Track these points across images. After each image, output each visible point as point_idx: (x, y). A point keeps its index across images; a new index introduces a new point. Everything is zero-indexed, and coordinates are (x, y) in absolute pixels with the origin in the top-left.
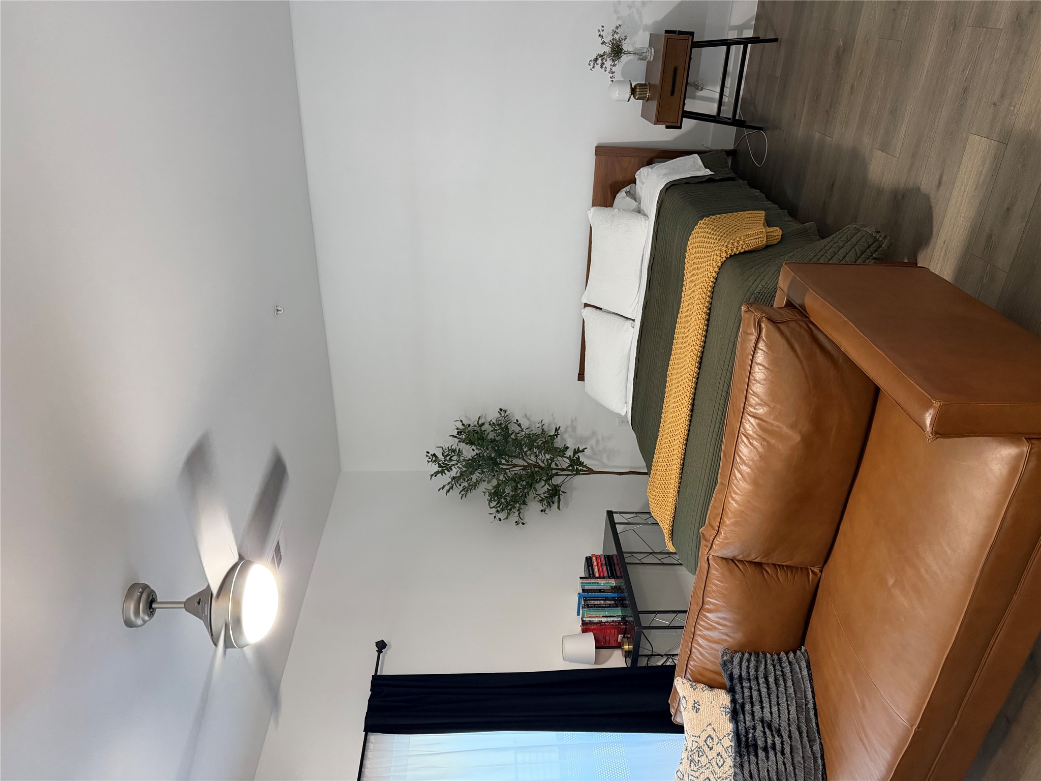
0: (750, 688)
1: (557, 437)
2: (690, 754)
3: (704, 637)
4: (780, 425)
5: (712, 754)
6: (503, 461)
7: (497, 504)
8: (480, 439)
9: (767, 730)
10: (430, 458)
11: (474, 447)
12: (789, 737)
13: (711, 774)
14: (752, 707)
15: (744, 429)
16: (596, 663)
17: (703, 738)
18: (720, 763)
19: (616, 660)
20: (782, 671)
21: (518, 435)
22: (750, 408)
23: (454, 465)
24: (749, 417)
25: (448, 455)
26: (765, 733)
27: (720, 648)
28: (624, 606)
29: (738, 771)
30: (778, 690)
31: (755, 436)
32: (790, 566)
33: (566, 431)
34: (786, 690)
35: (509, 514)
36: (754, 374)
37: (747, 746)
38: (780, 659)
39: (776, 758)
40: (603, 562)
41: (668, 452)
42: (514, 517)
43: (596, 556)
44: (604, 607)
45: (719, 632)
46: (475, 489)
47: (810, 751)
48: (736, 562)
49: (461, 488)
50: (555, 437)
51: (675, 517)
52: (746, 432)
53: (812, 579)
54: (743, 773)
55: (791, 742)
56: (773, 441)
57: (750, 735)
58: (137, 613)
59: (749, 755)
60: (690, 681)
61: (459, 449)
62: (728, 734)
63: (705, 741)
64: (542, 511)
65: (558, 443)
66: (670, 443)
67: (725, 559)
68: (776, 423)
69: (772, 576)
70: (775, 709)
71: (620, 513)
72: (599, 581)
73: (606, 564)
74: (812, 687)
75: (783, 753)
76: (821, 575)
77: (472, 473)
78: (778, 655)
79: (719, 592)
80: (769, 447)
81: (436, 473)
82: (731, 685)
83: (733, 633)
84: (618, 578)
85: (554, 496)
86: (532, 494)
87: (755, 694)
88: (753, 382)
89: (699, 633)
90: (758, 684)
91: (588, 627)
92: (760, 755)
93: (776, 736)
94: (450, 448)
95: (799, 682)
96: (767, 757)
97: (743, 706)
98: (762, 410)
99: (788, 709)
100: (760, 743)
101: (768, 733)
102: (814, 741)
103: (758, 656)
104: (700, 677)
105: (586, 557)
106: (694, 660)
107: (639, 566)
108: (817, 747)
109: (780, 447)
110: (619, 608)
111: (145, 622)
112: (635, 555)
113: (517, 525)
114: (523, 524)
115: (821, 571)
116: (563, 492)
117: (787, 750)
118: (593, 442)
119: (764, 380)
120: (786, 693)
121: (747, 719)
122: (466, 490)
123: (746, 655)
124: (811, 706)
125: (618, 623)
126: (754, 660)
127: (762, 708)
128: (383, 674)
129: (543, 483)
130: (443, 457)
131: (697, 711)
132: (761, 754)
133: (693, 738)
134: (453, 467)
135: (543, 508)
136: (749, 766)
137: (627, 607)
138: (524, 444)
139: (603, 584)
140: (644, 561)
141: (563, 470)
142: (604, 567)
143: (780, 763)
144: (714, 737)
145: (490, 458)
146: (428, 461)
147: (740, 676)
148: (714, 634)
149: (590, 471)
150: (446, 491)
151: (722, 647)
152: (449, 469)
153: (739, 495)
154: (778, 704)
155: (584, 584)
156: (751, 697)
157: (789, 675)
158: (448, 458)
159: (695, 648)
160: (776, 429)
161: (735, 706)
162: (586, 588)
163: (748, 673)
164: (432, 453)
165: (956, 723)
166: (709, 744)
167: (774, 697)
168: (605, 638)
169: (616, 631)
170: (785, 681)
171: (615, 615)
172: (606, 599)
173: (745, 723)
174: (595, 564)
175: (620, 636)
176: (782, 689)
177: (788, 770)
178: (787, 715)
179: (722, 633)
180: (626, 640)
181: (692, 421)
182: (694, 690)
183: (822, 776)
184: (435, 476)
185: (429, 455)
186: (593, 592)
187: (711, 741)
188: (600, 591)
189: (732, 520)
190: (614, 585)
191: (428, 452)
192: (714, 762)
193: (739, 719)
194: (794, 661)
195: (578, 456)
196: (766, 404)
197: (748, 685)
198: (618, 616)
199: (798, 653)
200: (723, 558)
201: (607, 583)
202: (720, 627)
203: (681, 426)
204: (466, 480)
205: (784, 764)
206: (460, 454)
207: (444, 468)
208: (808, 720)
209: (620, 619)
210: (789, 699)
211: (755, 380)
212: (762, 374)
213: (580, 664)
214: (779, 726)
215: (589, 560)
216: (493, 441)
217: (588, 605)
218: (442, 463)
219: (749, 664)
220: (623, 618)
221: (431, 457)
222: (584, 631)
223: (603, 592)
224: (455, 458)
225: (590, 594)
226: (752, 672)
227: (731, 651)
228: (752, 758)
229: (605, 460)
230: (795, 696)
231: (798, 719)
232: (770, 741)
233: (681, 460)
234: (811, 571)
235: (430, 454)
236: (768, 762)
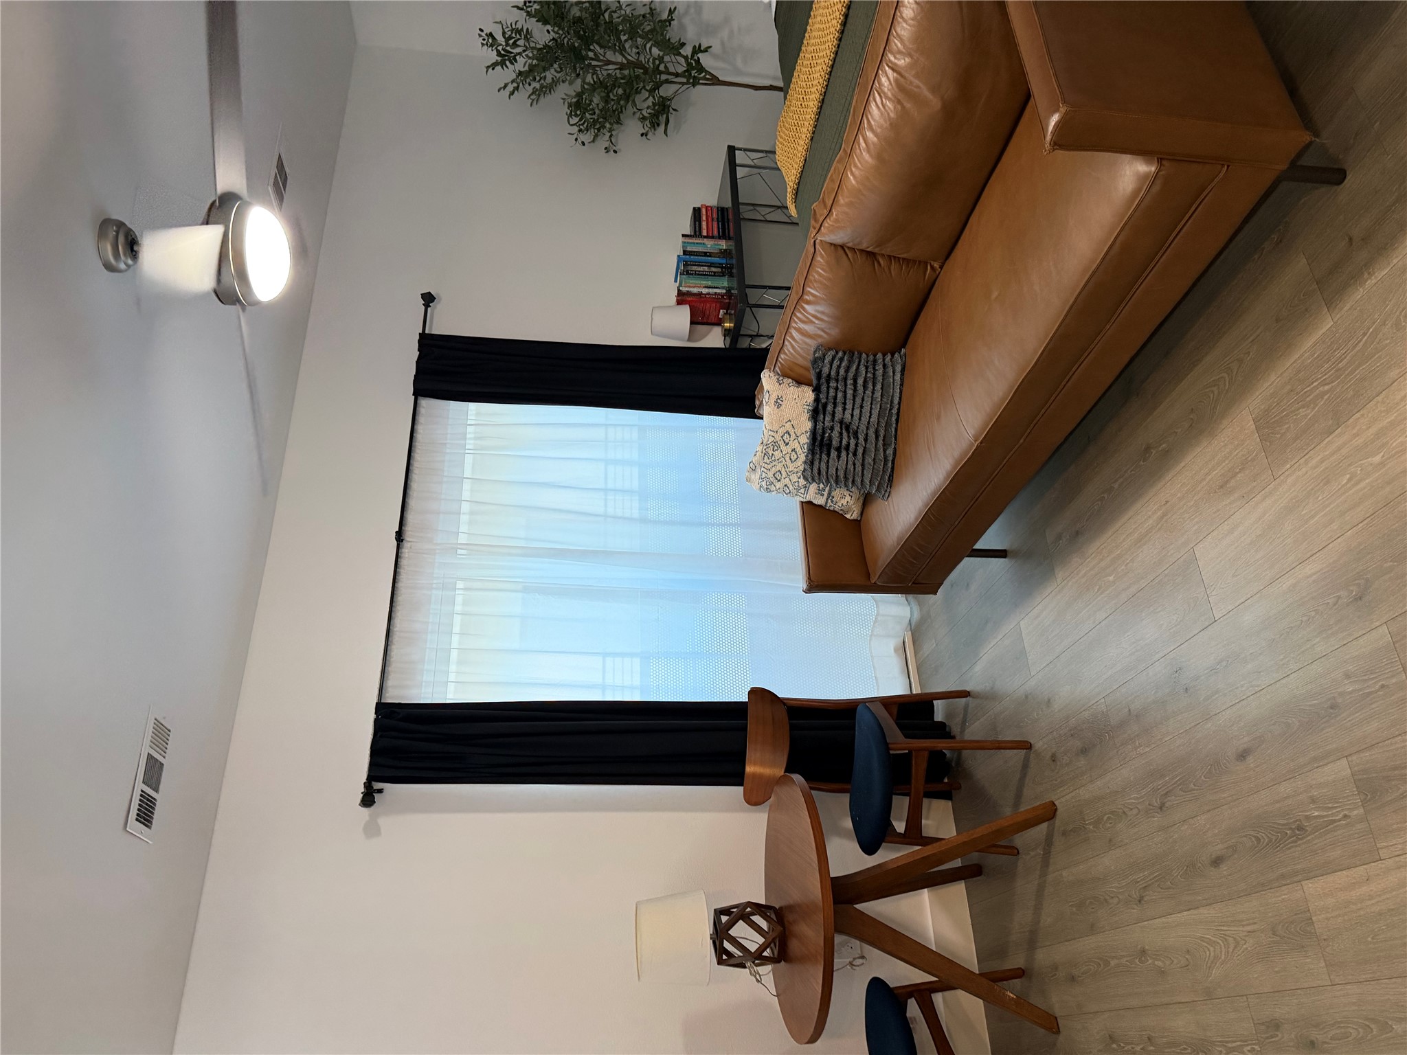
0: (837, 389)
1: (670, 24)
2: (765, 447)
3: (799, 330)
4: (921, 85)
5: (785, 449)
6: (591, 54)
7: (580, 120)
8: (557, 16)
9: (844, 431)
10: (484, 40)
11: (549, 27)
12: (864, 440)
13: (783, 468)
14: (834, 408)
15: (879, 84)
16: (689, 339)
17: (781, 432)
18: (793, 459)
19: (714, 339)
20: (874, 374)
21: (615, 15)
22: (889, 55)
23: (520, 54)
24: (887, 68)
25: (510, 38)
26: (841, 434)
27: (813, 344)
28: (731, 275)
29: (808, 467)
30: (864, 393)
31: (890, 94)
32: (908, 259)
33: (687, 12)
34: (873, 393)
35: (596, 136)
36: (902, 9)
37: (821, 445)
38: (875, 361)
39: (847, 457)
40: (715, 216)
41: (806, 79)
42: (603, 142)
43: (707, 207)
44: (707, 275)
45: (815, 327)
46: (550, 92)
47: (882, 454)
48: (846, 249)
49: (530, 89)
50: (668, 24)
51: (804, 173)
52: (880, 88)
53: (928, 278)
54: (812, 470)
55: (866, 444)
56: (908, 105)
57: (827, 435)
58: (116, 255)
59: (821, 453)
60: (779, 374)
61: (528, 29)
62: (807, 432)
63: (782, 437)
64: (642, 135)
65: (673, 34)
66: (811, 68)
67: (835, 245)
68: (916, 82)
69: (884, 269)
70: (857, 412)
71: (745, 150)
72: (705, 241)
73: (718, 219)
74: (901, 393)
75: (855, 454)
76: (940, 273)
77: (545, 69)
78: (875, 356)
79: (821, 282)
80: (903, 114)
81: (493, 66)
82: (817, 384)
83: (830, 329)
84: (730, 238)
85: (660, 115)
86: (630, 109)
87: (840, 395)
88: (899, 19)
89: (794, 325)
90: (846, 385)
91: (684, 298)
92: (832, 454)
93: (852, 438)
94: (514, 27)
95: (889, 386)
96: (839, 457)
97: (825, 406)
98: (903, 61)
99: (870, 412)
100: (835, 443)
101: (845, 434)
102: (890, 445)
103: (853, 354)
104: (790, 372)
105: (694, 208)
106: (786, 354)
107: (760, 224)
108: (890, 451)
109: (916, 114)
110: (726, 278)
111: (128, 266)
112: (758, 208)
113: (607, 152)
114: (615, 152)
115: (941, 267)
116: (674, 110)
117: (860, 451)
118: (725, 34)
119: (912, 19)
120: (872, 396)
121: (827, 419)
122: (537, 94)
123: (840, 354)
124: (895, 411)
125: (721, 296)
126: (848, 360)
127: (844, 409)
128: (433, 333)
129: (645, 94)
130: (504, 40)
131: (779, 406)
132: (834, 454)
133: (770, 433)
134: (518, 57)
135: (644, 131)
136: (820, 463)
137: (733, 277)
138: (622, 31)
139: (710, 245)
140: (769, 218)
141: (677, 75)
142: (715, 224)
143: (850, 463)
144: (792, 434)
145: (572, 48)
146: (483, 44)
147: (829, 375)
148: (808, 328)
149: (715, 81)
150: (509, 93)
151: (815, 342)
152: (513, 60)
153: (860, 169)
154: (862, 407)
155: (686, 245)
156: (835, 398)
157: (880, 378)
158: (511, 42)
159: (787, 340)
160: (915, 89)
161: (818, 405)
162: (689, 249)
163: (838, 373)
164: (487, 31)
165: (1022, 441)
166: (785, 439)
167: (858, 401)
168: (704, 313)
169: (718, 305)
170: (874, 386)
171: (719, 286)
172: (711, 265)
173: (823, 423)
174: (704, 218)
175: (721, 311)
176: (869, 392)
177: (857, 470)
178: (868, 418)
179: (818, 328)
180: (728, 317)
181: (843, 40)
182: (780, 384)
183: (889, 478)
184: (493, 69)
185: (483, 34)
186: (697, 255)
187: (788, 437)
188: (705, 254)
189: (847, 200)
190: (724, 248)
191: (481, 30)
192: (787, 457)
193: (818, 418)
194: (890, 364)
195: (698, 58)
196: (910, 55)
197: (835, 385)
198: (723, 288)
199: (896, 355)
200: (831, 244)
201: (716, 245)
202: (817, 322)
203: (827, 45)
204: (538, 78)
205: (854, 464)
206: (529, 37)
207: (505, 58)
208: (888, 425)
209: (724, 291)
210: (874, 403)
211: (902, 18)
212: (911, 11)
213: (669, 340)
214: (858, 428)
215: (697, 212)
216: (578, 21)
217: (687, 272)
218: (502, 49)
219: (840, 364)
220: (729, 291)
221: (486, 38)
222: (679, 303)
223: (708, 256)
224: (521, 42)
225: (692, 257)
226: (842, 372)
227: (825, 348)
228: (824, 457)
229: (739, 62)
230: (881, 400)
231: (878, 424)
232: (844, 442)
233: (821, 94)
234: (931, 265)
235: (485, 32)
236: (838, 461)
